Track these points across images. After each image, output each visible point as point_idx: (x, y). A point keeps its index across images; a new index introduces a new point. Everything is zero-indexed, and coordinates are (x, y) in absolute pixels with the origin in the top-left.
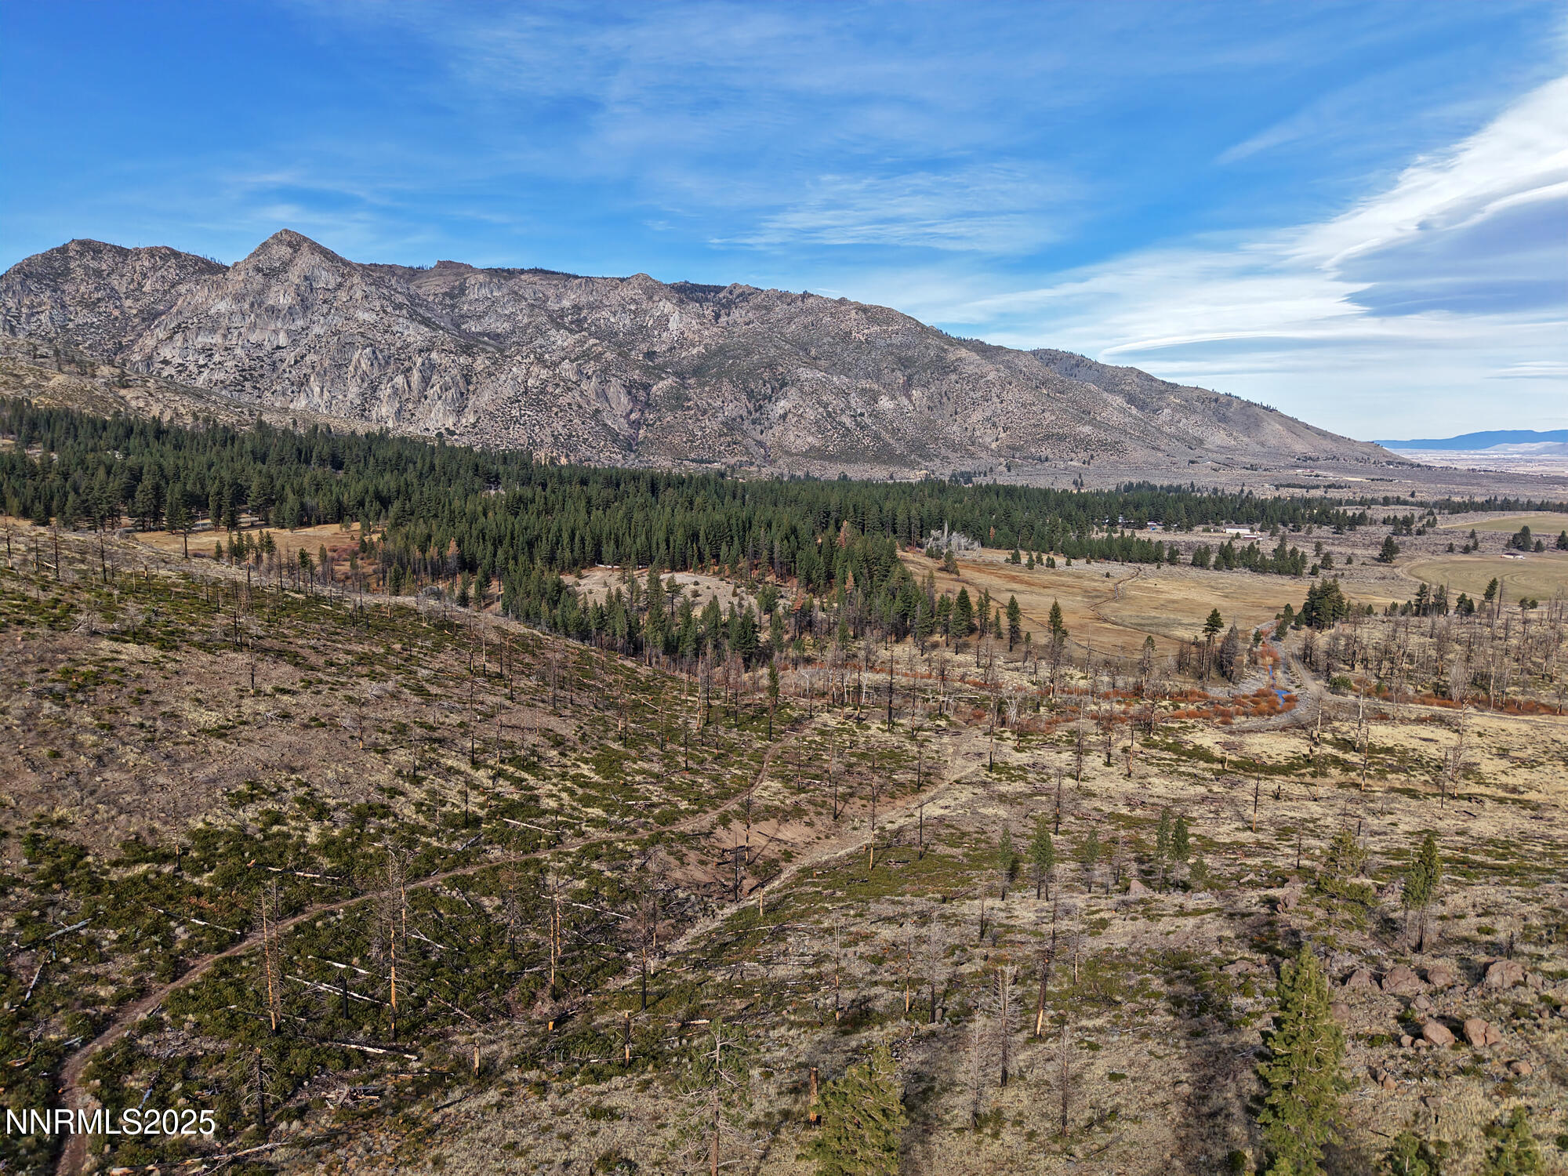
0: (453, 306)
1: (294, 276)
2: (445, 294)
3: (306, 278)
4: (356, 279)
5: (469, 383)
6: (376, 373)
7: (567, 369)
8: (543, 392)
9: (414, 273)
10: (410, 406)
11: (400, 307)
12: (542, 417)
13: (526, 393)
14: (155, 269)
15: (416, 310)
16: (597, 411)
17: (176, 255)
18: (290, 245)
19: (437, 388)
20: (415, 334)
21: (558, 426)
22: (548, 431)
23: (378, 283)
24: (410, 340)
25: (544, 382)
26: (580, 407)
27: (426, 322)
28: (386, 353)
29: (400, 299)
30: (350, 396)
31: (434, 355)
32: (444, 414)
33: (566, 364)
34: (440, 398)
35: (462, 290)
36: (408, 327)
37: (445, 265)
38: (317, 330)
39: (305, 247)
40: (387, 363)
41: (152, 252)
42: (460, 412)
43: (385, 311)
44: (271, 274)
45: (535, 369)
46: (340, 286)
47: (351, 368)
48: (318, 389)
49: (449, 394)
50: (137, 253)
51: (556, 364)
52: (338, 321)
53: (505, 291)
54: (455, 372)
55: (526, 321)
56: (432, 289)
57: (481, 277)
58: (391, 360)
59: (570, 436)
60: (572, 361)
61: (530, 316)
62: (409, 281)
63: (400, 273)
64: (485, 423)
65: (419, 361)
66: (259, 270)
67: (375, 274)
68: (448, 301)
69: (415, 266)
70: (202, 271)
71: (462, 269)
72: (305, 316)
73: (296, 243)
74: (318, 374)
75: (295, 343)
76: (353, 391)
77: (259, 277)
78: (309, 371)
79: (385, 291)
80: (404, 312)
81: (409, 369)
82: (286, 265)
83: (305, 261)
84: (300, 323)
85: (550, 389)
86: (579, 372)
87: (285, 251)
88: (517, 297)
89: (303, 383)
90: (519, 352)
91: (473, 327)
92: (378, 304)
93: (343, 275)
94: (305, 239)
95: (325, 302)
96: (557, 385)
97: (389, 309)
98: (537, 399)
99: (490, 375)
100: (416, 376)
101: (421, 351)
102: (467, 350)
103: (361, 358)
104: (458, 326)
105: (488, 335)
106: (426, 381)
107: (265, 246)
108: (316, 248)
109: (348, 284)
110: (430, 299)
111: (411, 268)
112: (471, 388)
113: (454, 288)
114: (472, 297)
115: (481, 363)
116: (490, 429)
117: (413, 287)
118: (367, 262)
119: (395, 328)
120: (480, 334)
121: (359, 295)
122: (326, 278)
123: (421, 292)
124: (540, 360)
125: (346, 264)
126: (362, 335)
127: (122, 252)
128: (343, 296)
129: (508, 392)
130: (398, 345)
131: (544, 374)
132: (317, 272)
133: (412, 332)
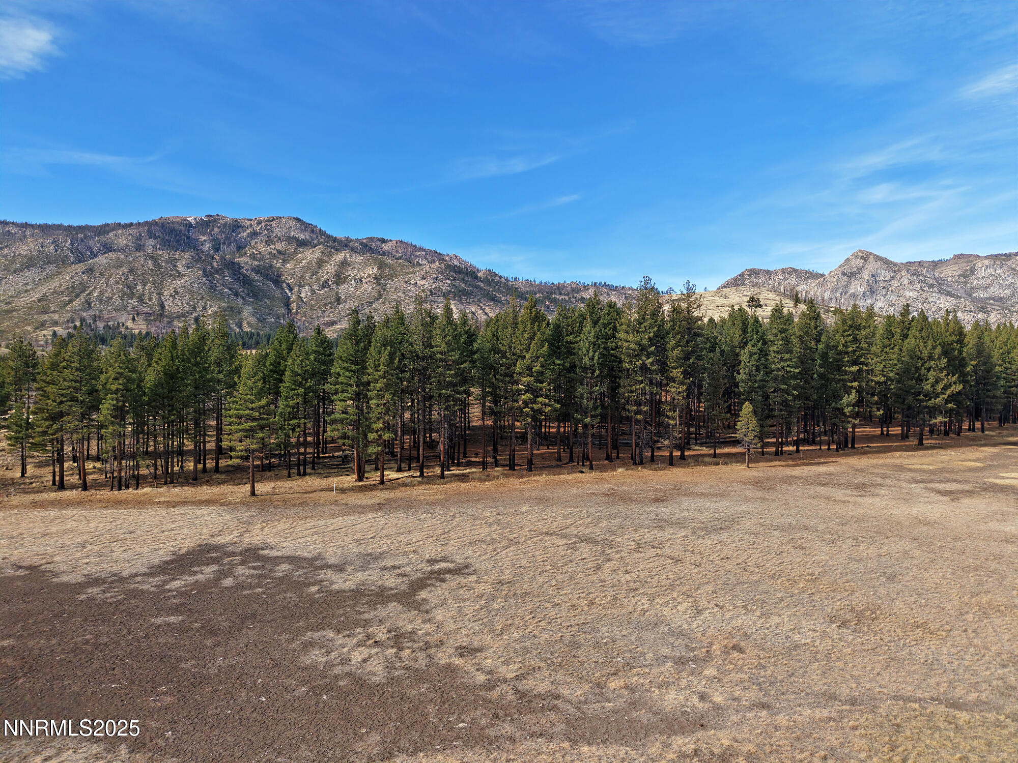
0: (966, 283)
1: (865, 275)
2: (960, 275)
3: (873, 276)
4: (904, 273)
9: (936, 264)
11: (932, 286)
14: (785, 279)
15: (942, 287)
17: (795, 271)
18: (862, 258)
23: (915, 273)
27: (949, 294)
29: (931, 281)
31: (959, 314)
35: (973, 272)
36: (939, 298)
37: (958, 257)
38: (880, 304)
39: (871, 258)
41: (783, 271)
43: (923, 290)
44: (851, 275)
46: (893, 278)
50: (776, 272)
52: (893, 298)
56: (949, 273)
57: (986, 262)
62: (933, 270)
63: (927, 265)
66: (844, 274)
67: (914, 267)
68: (962, 280)
69: (936, 260)
70: (809, 278)
71: (972, 259)
72: (872, 297)
73: (866, 257)
77: (845, 278)
79: (921, 278)
80: (936, 289)
82: (860, 270)
83: (871, 266)
84: (869, 301)
87: (859, 262)
91: (982, 294)
92: (918, 286)
93: (895, 272)
94: (870, 254)
95: (884, 288)
97: (926, 288)
102: (983, 309)
104: (971, 295)
105: (994, 299)
107: (848, 260)
108: (878, 258)
109: (898, 276)
110: (949, 279)
111: (933, 262)
113: (966, 271)
114: (980, 275)
115: (995, 317)
117: (937, 273)
118: (904, 262)
119: (930, 300)
120: (987, 299)
121: (906, 282)
122: (884, 274)
123: (942, 276)
125: (896, 264)
127: (768, 273)
128: (895, 283)
130: (933, 309)
132: (879, 271)
133: (942, 300)
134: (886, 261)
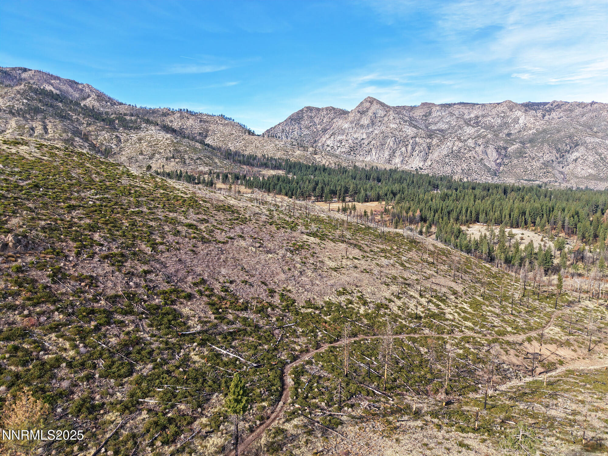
0: (426, 120)
1: (370, 113)
2: (423, 115)
3: (374, 113)
4: (391, 112)
5: (429, 149)
6: (395, 147)
7: (471, 143)
8: (459, 152)
9: (412, 108)
10: (407, 159)
11: (406, 121)
12: (458, 162)
13: (452, 152)
14: (327, 114)
15: (412, 122)
16: (482, 159)
17: (334, 109)
18: (370, 102)
19: (417, 152)
20: (410, 131)
21: (464, 166)
22: (460, 168)
23: (398, 113)
24: (409, 134)
25: (460, 148)
26: (475, 158)
27: (415, 127)
28: (399, 139)
29: (406, 118)
30: (385, 155)
31: (417, 139)
32: (419, 162)
33: (470, 140)
34: (418, 155)
35: (430, 113)
36: (408, 129)
37: (424, 104)
38: (376, 132)
39: (375, 102)
40: (400, 143)
41: (327, 109)
42: (425, 161)
43: (400, 124)
44: (363, 113)
45: (457, 143)
46: (385, 115)
47: (387, 145)
48: (374, 154)
49: (422, 154)
50: (323, 109)
51: (465, 141)
52: (384, 128)
53: (447, 112)
54: (424, 145)
55: (454, 124)
56: (418, 114)
57: (438, 108)
58: (402, 141)
59: (469, 170)
60: (473, 139)
61: (456, 122)
62: (410, 111)
63: (407, 108)
64: (435, 165)
65: (412, 141)
66: (359, 112)
67: (398, 110)
68: (424, 118)
69: (413, 105)
70: (341, 114)
71: (430, 106)
72: (372, 127)
73: (371, 101)
74: (375, 148)
75: (368, 137)
76: (387, 154)
77: (359, 115)
78: (372, 147)
79: (401, 116)
80: (407, 123)
81: (407, 145)
82: (368, 109)
83: (375, 107)
84: (371, 130)
85: (462, 151)
86: (476, 143)
87: (368, 104)
88: (451, 114)
89: (370, 151)
90: (451, 136)
91: (433, 127)
92: (398, 121)
93: (387, 111)
94: (375, 99)
95: (380, 121)
96: (465, 149)
97: (402, 123)
98: (456, 155)
99: (438, 146)
100: (410, 148)
101: (412, 138)
102: (430, 137)
103: (390, 142)
104: (427, 128)
105: (439, 130)
106: (413, 149)
107: (362, 103)
108: (378, 102)
109: (388, 114)
110: (417, 118)
111: (411, 106)
112: (430, 151)
113: (427, 113)
114: (434, 116)
115: (435, 141)
116: (436, 167)
117: (411, 114)
118: (395, 106)
119: (403, 130)
120: (435, 130)
121: (392, 118)
122: (381, 113)
123: (414, 115)
124: (459, 139)
125: (388, 107)
126: (392, 133)
127: (318, 110)
128: (386, 119)
129: (445, 152)
130: (404, 136)
131: (461, 145)
132: (378, 111)
133: (409, 131)
134: (382, 104)
